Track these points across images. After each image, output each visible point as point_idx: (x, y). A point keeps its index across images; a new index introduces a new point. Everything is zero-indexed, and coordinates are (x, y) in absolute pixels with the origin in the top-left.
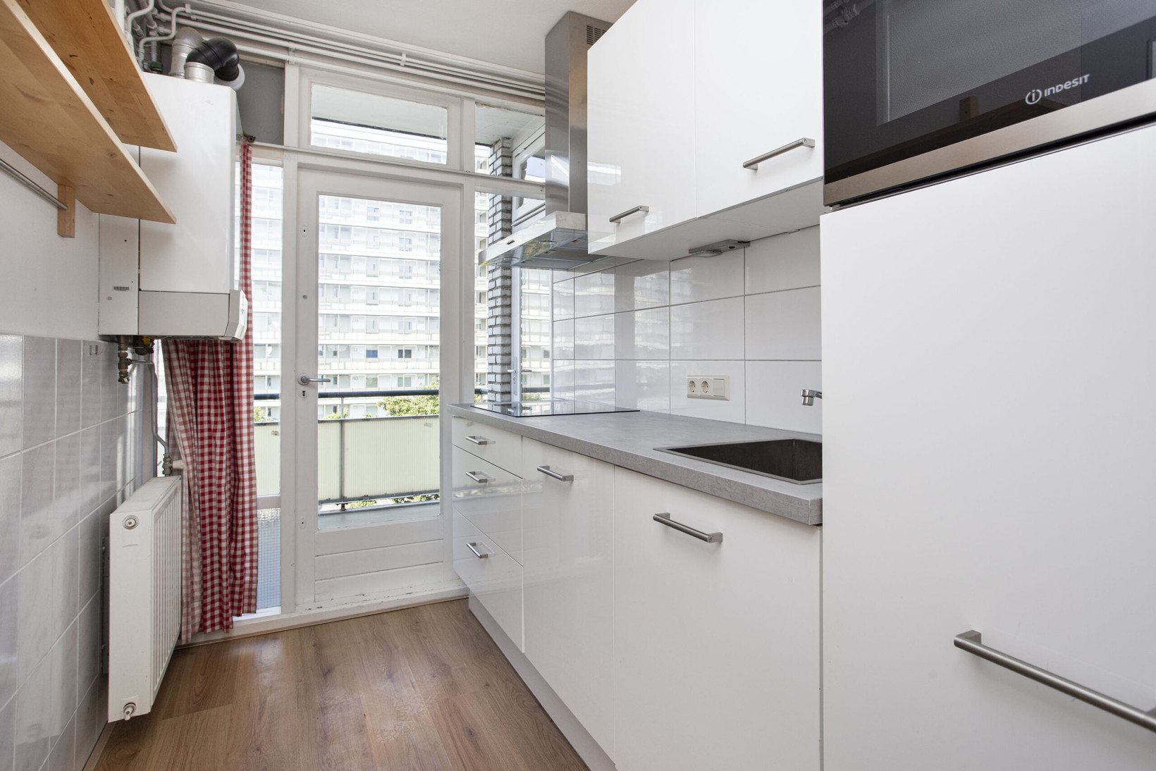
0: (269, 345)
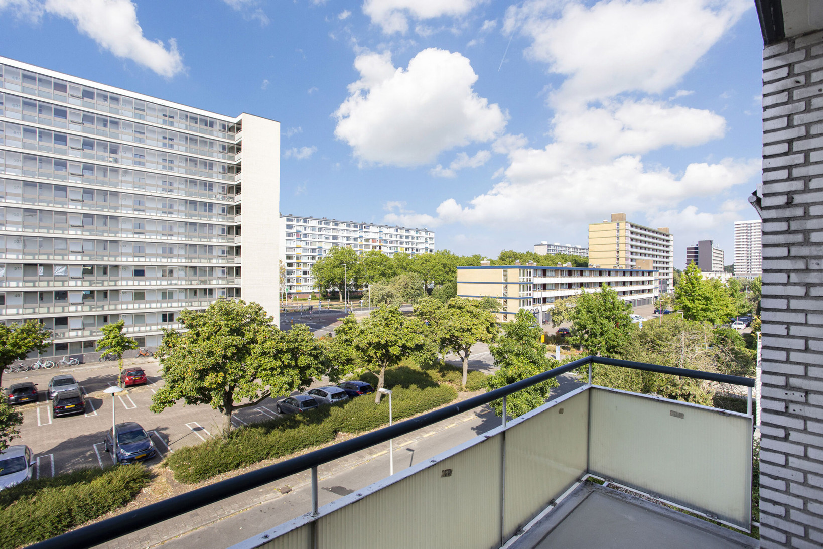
0: (41, 265)
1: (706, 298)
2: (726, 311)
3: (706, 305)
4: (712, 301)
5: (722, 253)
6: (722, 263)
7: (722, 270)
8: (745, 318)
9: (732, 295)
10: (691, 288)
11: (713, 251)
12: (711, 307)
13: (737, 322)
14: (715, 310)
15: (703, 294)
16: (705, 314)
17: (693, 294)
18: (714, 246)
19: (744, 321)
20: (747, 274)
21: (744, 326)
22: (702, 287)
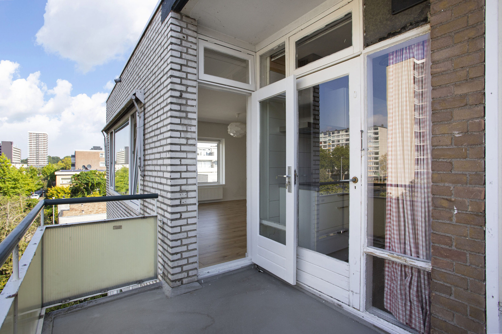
1: (15, 180)
2: (27, 188)
3: (15, 184)
4: (20, 181)
5: (20, 151)
6: (20, 158)
7: (20, 162)
8: (39, 191)
9: (32, 177)
10: (2, 173)
11: (13, 149)
12: (18, 185)
13: (34, 194)
14: (21, 187)
15: (13, 177)
16: (14, 191)
17: (4, 177)
18: (14, 146)
19: (39, 194)
20: (37, 165)
21: (38, 196)
22: (12, 172)
